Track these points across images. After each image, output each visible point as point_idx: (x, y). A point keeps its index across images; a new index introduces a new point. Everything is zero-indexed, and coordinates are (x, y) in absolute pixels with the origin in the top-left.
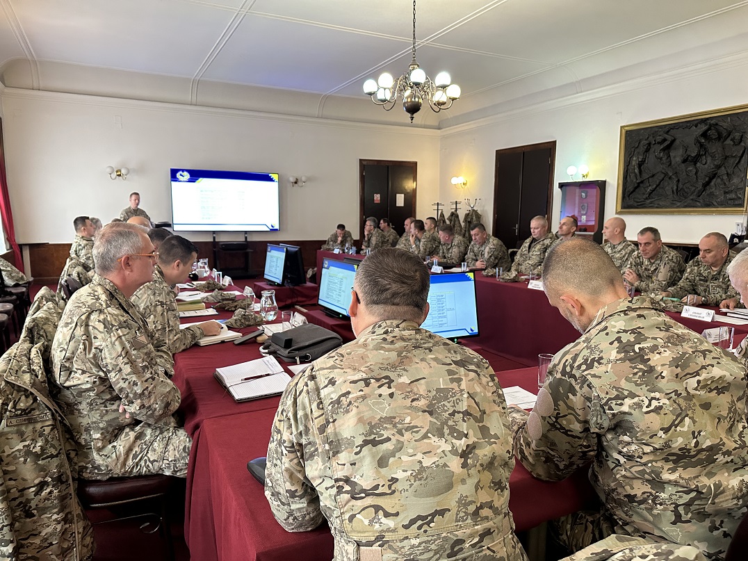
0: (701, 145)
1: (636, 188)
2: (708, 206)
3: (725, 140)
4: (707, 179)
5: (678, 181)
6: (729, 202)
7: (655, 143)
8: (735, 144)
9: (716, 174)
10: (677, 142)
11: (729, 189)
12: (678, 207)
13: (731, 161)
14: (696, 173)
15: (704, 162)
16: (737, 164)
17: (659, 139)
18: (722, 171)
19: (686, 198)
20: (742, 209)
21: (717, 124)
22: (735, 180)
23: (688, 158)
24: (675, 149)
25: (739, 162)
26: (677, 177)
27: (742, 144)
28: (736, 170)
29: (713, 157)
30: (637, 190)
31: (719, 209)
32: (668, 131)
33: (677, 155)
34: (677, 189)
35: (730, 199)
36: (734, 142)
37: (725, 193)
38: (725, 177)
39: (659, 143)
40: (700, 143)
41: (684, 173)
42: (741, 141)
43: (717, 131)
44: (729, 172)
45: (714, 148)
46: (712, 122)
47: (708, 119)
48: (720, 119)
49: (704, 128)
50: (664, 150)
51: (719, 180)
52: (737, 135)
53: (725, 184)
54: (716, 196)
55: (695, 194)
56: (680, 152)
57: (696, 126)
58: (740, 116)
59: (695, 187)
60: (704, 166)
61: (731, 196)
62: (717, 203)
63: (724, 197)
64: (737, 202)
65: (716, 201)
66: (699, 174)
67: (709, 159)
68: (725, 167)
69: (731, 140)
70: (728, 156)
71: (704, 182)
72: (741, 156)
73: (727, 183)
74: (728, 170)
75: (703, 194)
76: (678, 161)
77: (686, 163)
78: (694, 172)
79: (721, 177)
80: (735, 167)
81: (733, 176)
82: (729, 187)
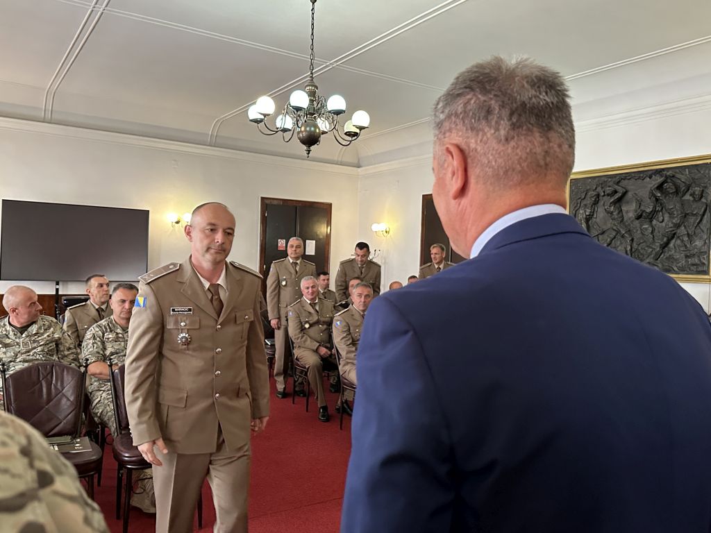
0: (657, 200)
3: (684, 194)
4: (665, 239)
5: (632, 240)
6: (692, 268)
7: (604, 196)
8: (695, 200)
9: (675, 234)
10: (630, 195)
11: (692, 252)
13: (692, 220)
14: (652, 233)
15: (661, 219)
16: (699, 223)
17: (609, 190)
18: (682, 231)
20: (706, 277)
21: (673, 176)
22: (698, 243)
23: (642, 214)
24: (628, 202)
25: (701, 220)
26: (631, 235)
27: (703, 200)
28: (698, 231)
29: (671, 214)
32: (619, 182)
33: (630, 210)
34: (631, 250)
35: (693, 265)
36: (693, 197)
37: (687, 257)
38: (686, 239)
39: (608, 195)
40: (655, 196)
41: (639, 232)
42: (702, 197)
43: (674, 184)
44: (690, 232)
45: (672, 203)
46: (668, 174)
47: (663, 170)
48: (678, 171)
49: (660, 180)
50: (614, 203)
51: (679, 242)
52: (697, 190)
53: (686, 246)
54: (676, 260)
55: (652, 256)
56: (633, 206)
57: (650, 177)
58: (699, 169)
59: (652, 248)
60: (661, 224)
61: (693, 261)
62: (678, 268)
63: (686, 262)
64: (701, 269)
65: (677, 266)
66: (656, 233)
67: (667, 216)
68: (685, 227)
69: (691, 195)
70: (688, 214)
71: (662, 243)
72: (703, 215)
73: (688, 246)
74: (689, 230)
75: (661, 257)
76: (632, 217)
77: (639, 220)
78: (649, 230)
79: (681, 238)
80: (696, 227)
81: (695, 237)
82: (691, 250)
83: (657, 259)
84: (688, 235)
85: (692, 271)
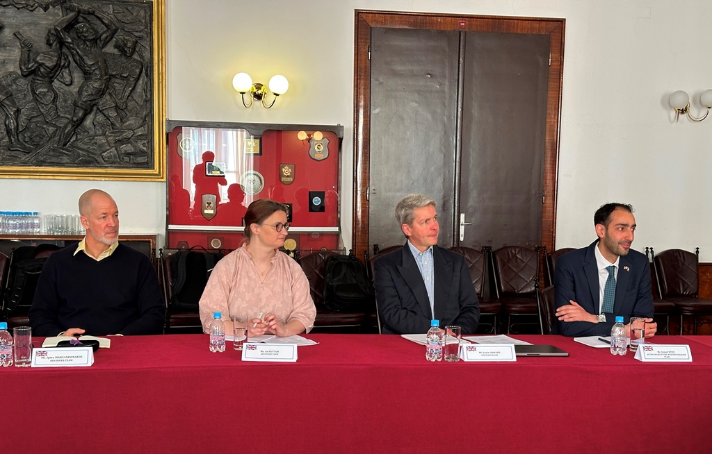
2: (86, 163)
3: (105, 44)
4: (80, 114)
5: (18, 111)
6: (127, 159)
8: (122, 55)
9: (95, 105)
10: (8, 33)
11: (123, 135)
12: (24, 164)
13: (118, 85)
15: (68, 80)
16: (131, 91)
18: (106, 101)
19: (37, 146)
20: (150, 171)
21: (92, 13)
22: (131, 121)
23: (38, 69)
25: (134, 88)
26: (14, 103)
27: (136, 56)
28: (131, 102)
29: (87, 75)
31: (110, 170)
33: (9, 60)
34: (17, 127)
35: (128, 154)
36: (121, 50)
38: (113, 114)
42: (135, 51)
43: (91, 26)
44: (120, 104)
46: (82, 8)
51: (100, 118)
52: (128, 40)
53: (112, 124)
54: (101, 146)
55: (57, 138)
56: (16, 53)
57: (46, 9)
58: (130, 8)
59: (54, 125)
60: (67, 88)
61: (128, 148)
62: (103, 159)
63: (116, 149)
64: (141, 159)
65: (102, 156)
66: (60, 102)
67: (78, 77)
68: (110, 94)
69: (116, 46)
70: (114, 76)
71: (75, 119)
72: (138, 79)
73: (118, 125)
74: (117, 101)
75: (72, 141)
76: (14, 72)
77: (30, 78)
78: (50, 97)
79: (106, 113)
80: (128, 96)
81: (127, 113)
82: (124, 132)
83: (65, 145)
84: (117, 108)
85: (127, 162)
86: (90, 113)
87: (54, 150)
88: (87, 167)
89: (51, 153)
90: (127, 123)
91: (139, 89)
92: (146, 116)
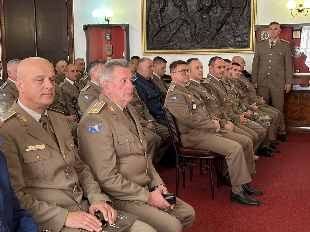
1: (159, 32)
4: (220, 25)
5: (195, 26)
12: (197, 48)
13: (236, 11)
16: (242, 14)
18: (231, 19)
19: (202, 40)
20: (248, 49)
23: (203, 8)
25: (243, 12)
26: (194, 23)
29: (223, 8)
30: (159, 34)
31: (231, 50)
33: (193, 5)
34: (195, 33)
35: (239, 42)
44: (236, 20)
51: (228, 27)
53: (233, 29)
54: (228, 39)
61: (239, 39)
62: (229, 45)
63: (234, 40)
64: (244, 44)
65: (228, 43)
66: (212, 21)
68: (233, 16)
70: (234, 7)
71: (217, 28)
72: (245, 8)
73: (235, 29)
74: (235, 18)
75: (216, 37)
76: (194, 10)
77: (200, 12)
78: (208, 19)
79: (230, 24)
80: (240, 16)
81: (239, 23)
82: (237, 32)
83: (213, 39)
85: (239, 46)
86: (224, 25)
87: (209, 42)
88: (222, 48)
89: (208, 43)
90: (239, 28)
91: (245, 12)
92: (247, 24)
